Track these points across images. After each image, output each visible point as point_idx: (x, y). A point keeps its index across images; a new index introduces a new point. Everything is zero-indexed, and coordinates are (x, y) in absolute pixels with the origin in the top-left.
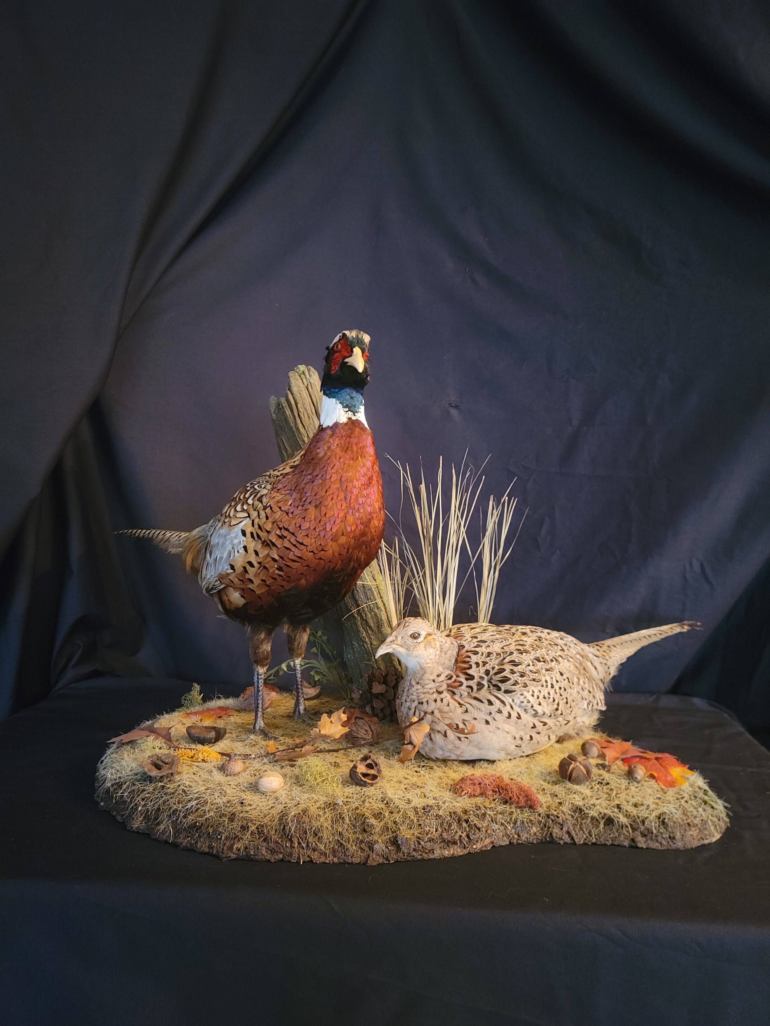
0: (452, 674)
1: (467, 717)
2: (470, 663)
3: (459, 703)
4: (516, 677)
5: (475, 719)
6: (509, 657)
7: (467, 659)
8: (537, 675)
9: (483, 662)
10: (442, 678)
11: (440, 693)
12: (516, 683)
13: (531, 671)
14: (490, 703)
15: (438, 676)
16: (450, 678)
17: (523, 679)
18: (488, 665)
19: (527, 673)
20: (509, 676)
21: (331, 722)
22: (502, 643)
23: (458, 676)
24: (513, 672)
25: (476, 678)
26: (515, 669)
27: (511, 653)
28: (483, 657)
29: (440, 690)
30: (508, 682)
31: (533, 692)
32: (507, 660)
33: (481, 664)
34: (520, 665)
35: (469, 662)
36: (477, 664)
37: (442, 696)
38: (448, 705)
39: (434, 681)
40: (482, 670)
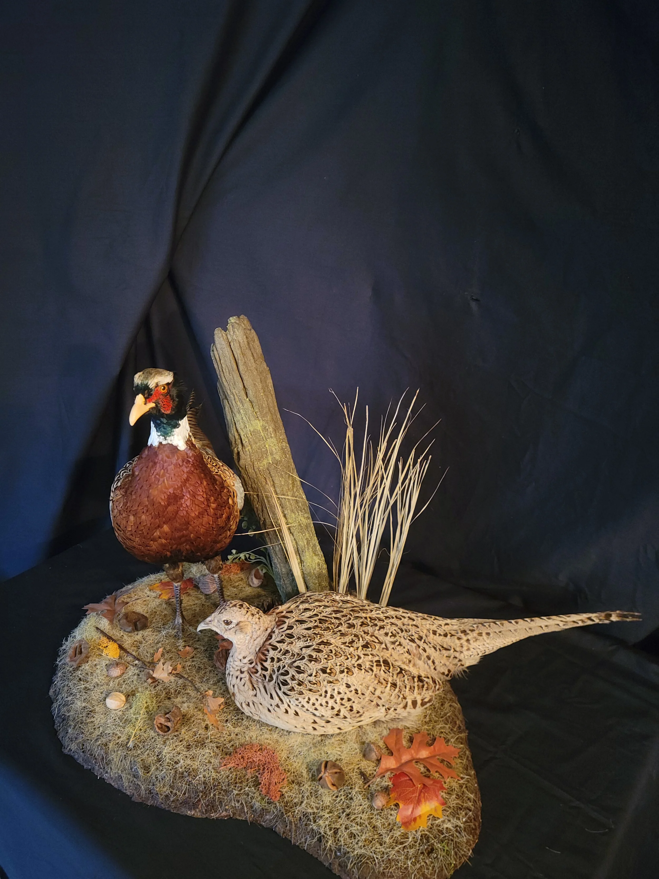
0: (254, 660)
1: (255, 699)
2: (267, 657)
3: (253, 686)
4: (293, 684)
5: (261, 704)
6: (299, 661)
7: (266, 652)
8: (315, 686)
9: (278, 658)
10: (246, 661)
11: (242, 672)
12: (292, 689)
13: (310, 682)
14: (272, 697)
15: (244, 658)
16: (251, 663)
17: (300, 687)
18: (281, 662)
19: (305, 682)
20: (289, 681)
21: (163, 670)
22: (305, 643)
23: (256, 664)
24: (293, 678)
25: (269, 670)
26: (297, 676)
27: (303, 658)
28: (279, 654)
29: (243, 670)
30: (286, 687)
31: (309, 699)
32: (295, 664)
33: (276, 660)
34: (303, 673)
35: (266, 655)
36: (273, 659)
37: (243, 676)
38: (244, 685)
39: (240, 660)
40: (276, 665)
